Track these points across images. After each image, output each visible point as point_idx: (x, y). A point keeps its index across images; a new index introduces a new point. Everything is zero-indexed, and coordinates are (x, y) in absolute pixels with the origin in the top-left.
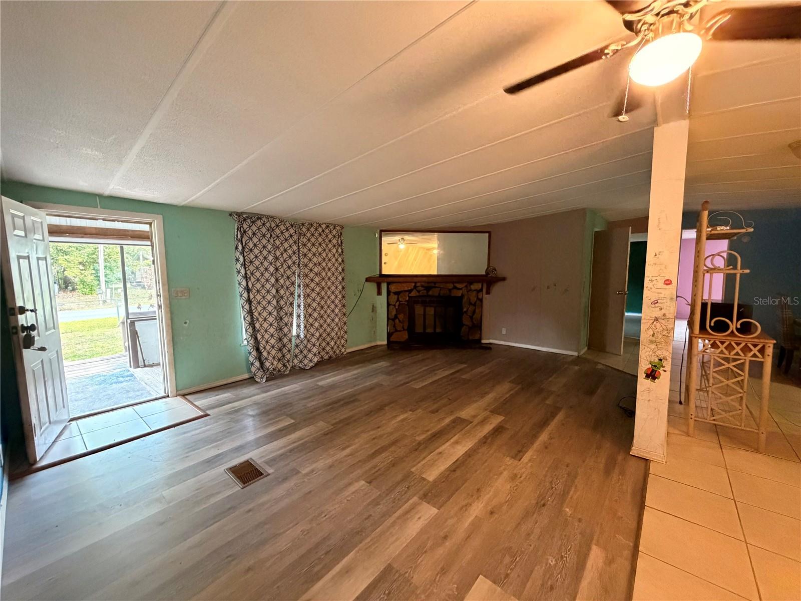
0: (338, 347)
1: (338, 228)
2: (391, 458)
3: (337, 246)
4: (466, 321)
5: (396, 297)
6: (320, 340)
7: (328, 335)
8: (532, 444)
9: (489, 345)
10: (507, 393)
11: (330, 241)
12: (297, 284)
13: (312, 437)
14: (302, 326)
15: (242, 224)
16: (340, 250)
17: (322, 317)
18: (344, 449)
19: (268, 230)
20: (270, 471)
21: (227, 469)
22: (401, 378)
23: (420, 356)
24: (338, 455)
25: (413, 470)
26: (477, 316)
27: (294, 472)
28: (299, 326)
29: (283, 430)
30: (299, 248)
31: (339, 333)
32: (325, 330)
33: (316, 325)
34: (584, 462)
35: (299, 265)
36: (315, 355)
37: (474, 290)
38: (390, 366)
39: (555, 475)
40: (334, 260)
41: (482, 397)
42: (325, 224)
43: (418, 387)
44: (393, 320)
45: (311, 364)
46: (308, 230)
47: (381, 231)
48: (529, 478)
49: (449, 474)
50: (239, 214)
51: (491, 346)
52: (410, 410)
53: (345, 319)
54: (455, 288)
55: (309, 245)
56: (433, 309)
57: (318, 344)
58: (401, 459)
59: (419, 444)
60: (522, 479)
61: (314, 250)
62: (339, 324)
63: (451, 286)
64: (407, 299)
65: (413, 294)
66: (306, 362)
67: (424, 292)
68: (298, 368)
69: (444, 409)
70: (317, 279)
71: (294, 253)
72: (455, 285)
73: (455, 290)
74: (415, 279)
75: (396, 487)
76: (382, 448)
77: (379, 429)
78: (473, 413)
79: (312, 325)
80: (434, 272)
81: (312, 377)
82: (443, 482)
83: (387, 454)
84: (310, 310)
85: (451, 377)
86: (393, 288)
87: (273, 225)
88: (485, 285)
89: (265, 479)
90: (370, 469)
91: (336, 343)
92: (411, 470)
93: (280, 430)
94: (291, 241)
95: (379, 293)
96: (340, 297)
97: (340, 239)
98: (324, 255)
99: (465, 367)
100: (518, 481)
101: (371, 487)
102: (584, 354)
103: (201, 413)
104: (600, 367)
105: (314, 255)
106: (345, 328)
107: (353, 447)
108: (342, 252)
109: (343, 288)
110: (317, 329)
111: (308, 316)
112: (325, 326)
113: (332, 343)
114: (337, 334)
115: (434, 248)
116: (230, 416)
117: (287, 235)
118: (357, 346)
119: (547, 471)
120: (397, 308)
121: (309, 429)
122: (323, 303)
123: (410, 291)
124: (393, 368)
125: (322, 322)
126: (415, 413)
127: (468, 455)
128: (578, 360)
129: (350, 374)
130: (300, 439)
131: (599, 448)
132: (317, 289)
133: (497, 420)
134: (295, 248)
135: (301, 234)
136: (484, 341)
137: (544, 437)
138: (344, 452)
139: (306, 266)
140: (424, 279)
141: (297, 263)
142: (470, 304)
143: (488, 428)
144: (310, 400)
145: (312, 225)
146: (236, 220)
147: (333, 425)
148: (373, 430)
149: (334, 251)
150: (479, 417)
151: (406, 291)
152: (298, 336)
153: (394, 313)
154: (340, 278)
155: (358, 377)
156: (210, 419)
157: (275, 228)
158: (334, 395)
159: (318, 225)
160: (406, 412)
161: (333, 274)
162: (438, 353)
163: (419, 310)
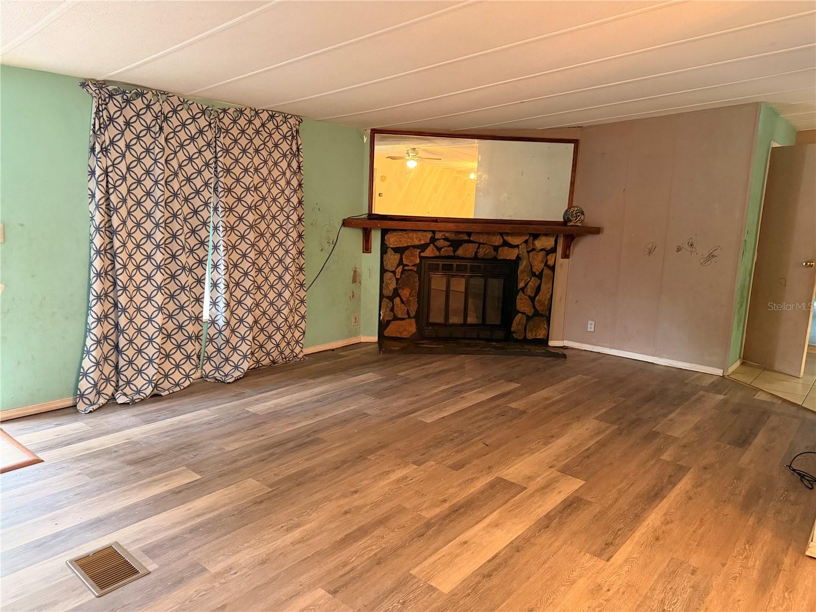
0: (288, 344)
1: (292, 121)
2: (375, 549)
3: (289, 156)
4: (522, 304)
5: (398, 256)
6: (256, 329)
7: (271, 320)
8: (633, 530)
9: (561, 350)
10: (591, 438)
11: (276, 146)
12: (211, 225)
13: (231, 506)
14: (222, 304)
15: (106, 104)
16: (294, 165)
17: (259, 288)
18: (289, 530)
19: (157, 118)
20: (152, 566)
21: (70, 562)
22: (399, 403)
23: (438, 364)
24: (279, 542)
25: (414, 572)
26: (542, 297)
27: (197, 569)
28: (214, 303)
29: (179, 492)
30: (216, 157)
31: (290, 319)
32: (264, 313)
33: (249, 302)
34: (723, 565)
35: (215, 190)
36: (245, 357)
37: (541, 250)
38: (383, 381)
39: (671, 588)
40: (283, 182)
41: (546, 444)
42: (267, 111)
43: (429, 420)
44: (391, 299)
45: (237, 374)
46: (235, 121)
47: (374, 132)
48: (624, 593)
49: (479, 582)
50: (101, 85)
51: (565, 352)
52: (414, 463)
53: (302, 294)
54: (506, 244)
55: (236, 151)
56: (463, 281)
57: (250, 338)
58: (395, 551)
59: (428, 525)
60: (610, 593)
61: (245, 161)
62: (292, 303)
63: (497, 240)
64: (418, 261)
65: (429, 252)
66: (227, 369)
67: (447, 251)
68: (212, 380)
69: (475, 462)
70: (251, 218)
71: (207, 165)
72: (506, 238)
73: (506, 248)
74: (434, 227)
75: (382, 601)
76: (359, 529)
77: (356, 496)
78: (527, 472)
79: (240, 302)
80: (468, 212)
81: (238, 396)
82: (469, 595)
83: (369, 542)
84: (237, 275)
85: (493, 405)
86: (393, 240)
87: (167, 109)
88: (561, 241)
89: (142, 582)
90: (337, 568)
91: (284, 336)
92: (411, 572)
93: (177, 492)
94: (201, 142)
95: (367, 249)
96: (294, 252)
97: (294, 142)
98: (265, 171)
99: (516, 389)
100: (603, 597)
101: (337, 600)
102: (733, 373)
103: (26, 458)
104: (760, 396)
105: (246, 170)
106: (303, 310)
107: (307, 527)
108: (299, 167)
109: (300, 236)
110: (250, 310)
111: (232, 285)
112: (265, 304)
113: (278, 337)
114: (286, 320)
115: (470, 171)
116: (82, 464)
117: (193, 129)
118: (324, 342)
119: (657, 582)
120: (398, 277)
121: (227, 492)
122: (261, 262)
123: (423, 247)
124: (386, 385)
125: (258, 296)
126: (422, 467)
127: (517, 547)
128: (721, 384)
129: (307, 393)
130: (210, 509)
131: (751, 541)
132: (252, 236)
133: (570, 486)
134: (208, 155)
135: (220, 129)
136: (552, 343)
137: (654, 518)
138: (289, 535)
139: (229, 190)
140: (452, 226)
141: (212, 186)
142: (534, 274)
143: (554, 500)
144: (232, 438)
145: (241, 112)
146: (94, 94)
147: (271, 486)
148: (344, 496)
149: (284, 165)
150: (538, 479)
151: (414, 247)
152: (213, 322)
153: (393, 285)
154: (294, 217)
155: (325, 398)
156: (45, 468)
157: (170, 115)
158: (280, 430)
159: (253, 113)
160: (406, 465)
161: (282, 209)
162: (468, 362)
163: (438, 282)
